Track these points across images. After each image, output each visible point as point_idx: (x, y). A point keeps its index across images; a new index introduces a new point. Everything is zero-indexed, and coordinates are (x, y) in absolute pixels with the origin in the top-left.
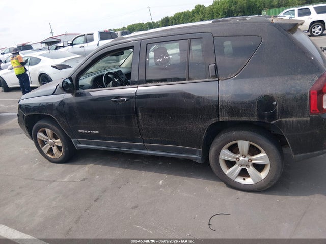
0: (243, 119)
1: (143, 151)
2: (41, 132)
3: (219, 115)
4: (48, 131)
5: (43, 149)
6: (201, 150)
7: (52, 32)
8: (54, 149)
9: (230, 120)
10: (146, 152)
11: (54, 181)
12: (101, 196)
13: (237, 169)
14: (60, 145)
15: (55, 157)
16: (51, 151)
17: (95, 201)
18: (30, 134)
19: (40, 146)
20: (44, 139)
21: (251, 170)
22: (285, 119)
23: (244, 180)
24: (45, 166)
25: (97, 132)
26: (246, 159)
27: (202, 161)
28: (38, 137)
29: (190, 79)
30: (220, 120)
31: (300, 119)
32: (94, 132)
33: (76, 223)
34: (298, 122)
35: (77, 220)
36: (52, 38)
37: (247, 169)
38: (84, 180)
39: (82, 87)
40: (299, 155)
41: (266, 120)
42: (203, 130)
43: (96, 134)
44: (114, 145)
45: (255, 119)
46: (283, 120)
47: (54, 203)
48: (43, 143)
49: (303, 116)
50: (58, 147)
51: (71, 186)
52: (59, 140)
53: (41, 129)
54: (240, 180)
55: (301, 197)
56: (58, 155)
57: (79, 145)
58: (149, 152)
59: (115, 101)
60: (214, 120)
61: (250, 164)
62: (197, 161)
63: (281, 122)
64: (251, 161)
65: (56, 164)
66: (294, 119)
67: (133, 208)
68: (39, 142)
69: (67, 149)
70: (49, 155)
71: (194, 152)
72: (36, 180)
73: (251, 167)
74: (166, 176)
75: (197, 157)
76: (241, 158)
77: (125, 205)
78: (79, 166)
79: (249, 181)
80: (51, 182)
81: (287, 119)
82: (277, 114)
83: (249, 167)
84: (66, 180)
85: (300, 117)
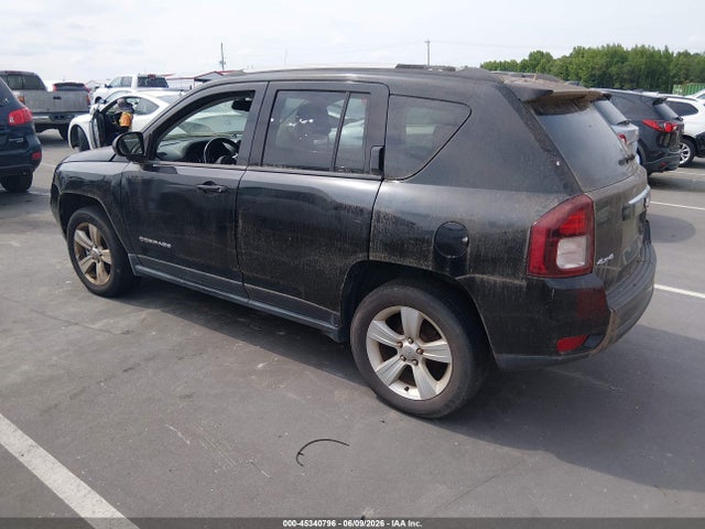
0: (409, 262)
1: (242, 299)
2: (81, 229)
3: (368, 248)
4: (93, 229)
5: (80, 263)
6: (339, 314)
7: (222, 63)
8: (99, 266)
9: (387, 260)
10: (246, 300)
11: (76, 324)
12: (139, 364)
13: (396, 364)
14: (109, 261)
15: (98, 283)
16: (92, 269)
17: (125, 371)
18: (65, 231)
19: (77, 257)
20: (84, 245)
21: (420, 372)
22: (481, 276)
23: (407, 389)
24: (75, 296)
25: (169, 245)
26: (414, 347)
27: (339, 337)
28: (76, 238)
29: (335, 170)
30: (371, 258)
31: (508, 280)
32: (164, 244)
33: (71, 398)
34: (505, 286)
35: (75, 395)
36: (219, 73)
37: (413, 367)
38: (128, 332)
39: (163, 156)
40: (505, 356)
41: (447, 272)
42: (342, 273)
43: (166, 248)
44: (194, 277)
45: (428, 266)
46: (477, 275)
47: (55, 358)
48: (84, 252)
49: (514, 275)
50: (105, 264)
51: (99, 338)
52: (107, 251)
53: (82, 225)
54: (398, 389)
55: (506, 449)
56: (103, 279)
57: (139, 267)
58: (251, 302)
59: (205, 191)
60: (361, 257)
61: (420, 359)
62: (332, 336)
63: (473, 279)
64: (422, 353)
65: (95, 297)
66: (497, 279)
67: (181, 397)
68: (76, 248)
69: (118, 271)
70: (88, 277)
71: (325, 317)
72: (49, 316)
73: (420, 365)
74: (277, 357)
75: (330, 327)
76: (406, 344)
77: (173, 388)
78: (133, 307)
79: (413, 394)
80: (69, 323)
81: (485, 277)
82: (468, 263)
83: (417, 364)
84: (97, 326)
85: (508, 276)
